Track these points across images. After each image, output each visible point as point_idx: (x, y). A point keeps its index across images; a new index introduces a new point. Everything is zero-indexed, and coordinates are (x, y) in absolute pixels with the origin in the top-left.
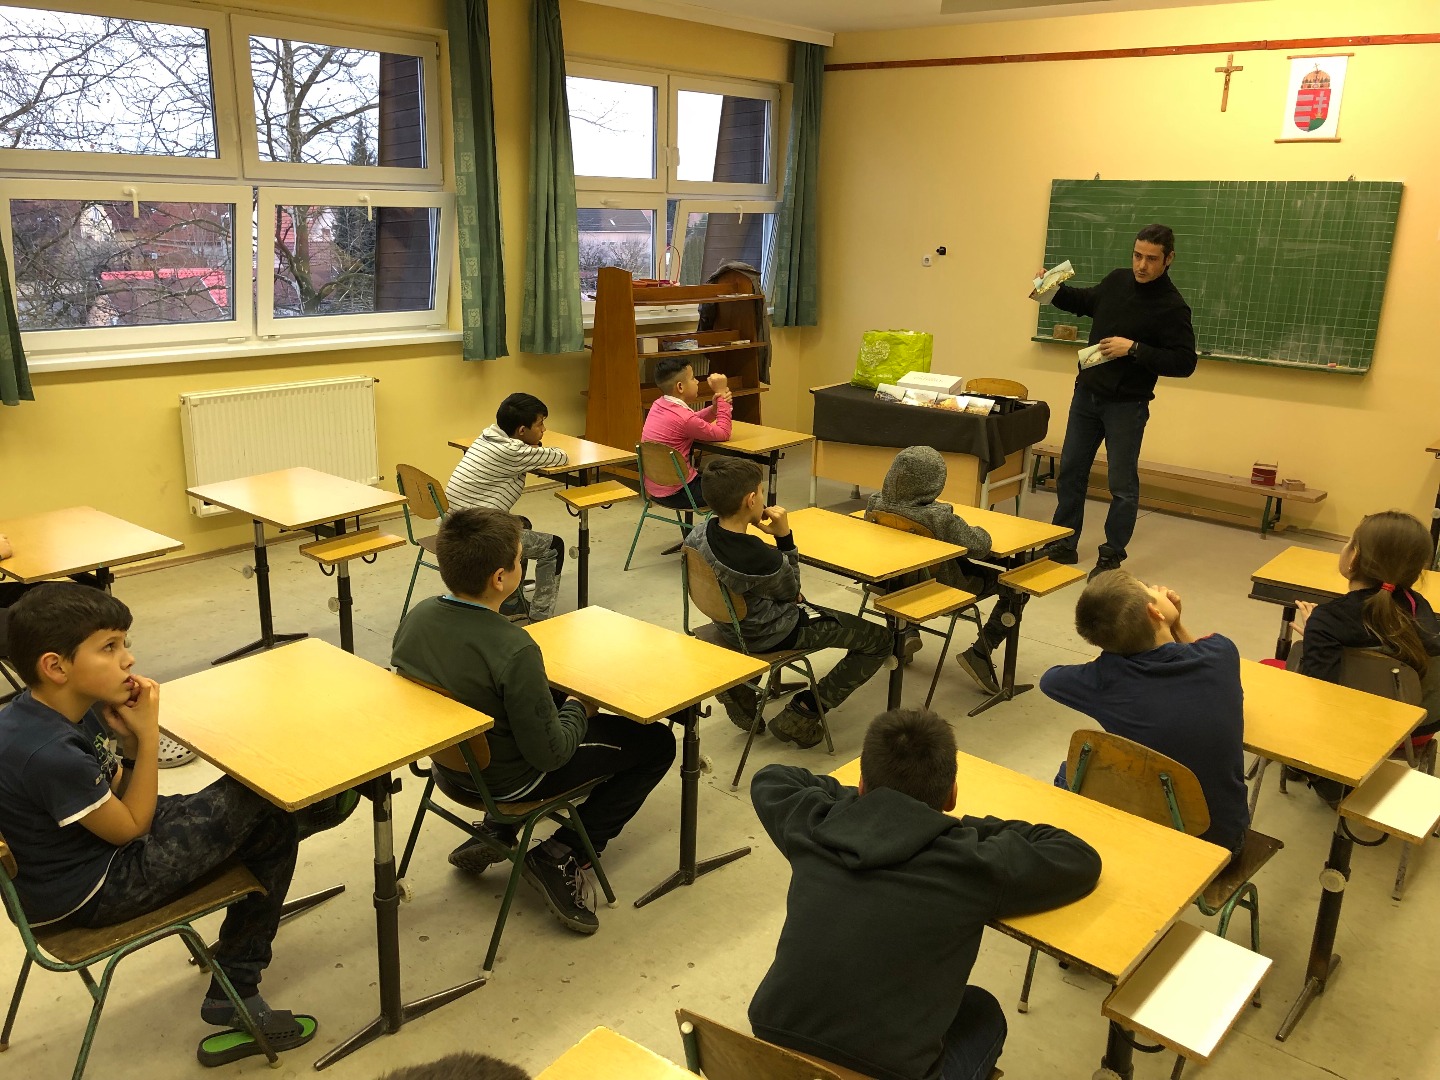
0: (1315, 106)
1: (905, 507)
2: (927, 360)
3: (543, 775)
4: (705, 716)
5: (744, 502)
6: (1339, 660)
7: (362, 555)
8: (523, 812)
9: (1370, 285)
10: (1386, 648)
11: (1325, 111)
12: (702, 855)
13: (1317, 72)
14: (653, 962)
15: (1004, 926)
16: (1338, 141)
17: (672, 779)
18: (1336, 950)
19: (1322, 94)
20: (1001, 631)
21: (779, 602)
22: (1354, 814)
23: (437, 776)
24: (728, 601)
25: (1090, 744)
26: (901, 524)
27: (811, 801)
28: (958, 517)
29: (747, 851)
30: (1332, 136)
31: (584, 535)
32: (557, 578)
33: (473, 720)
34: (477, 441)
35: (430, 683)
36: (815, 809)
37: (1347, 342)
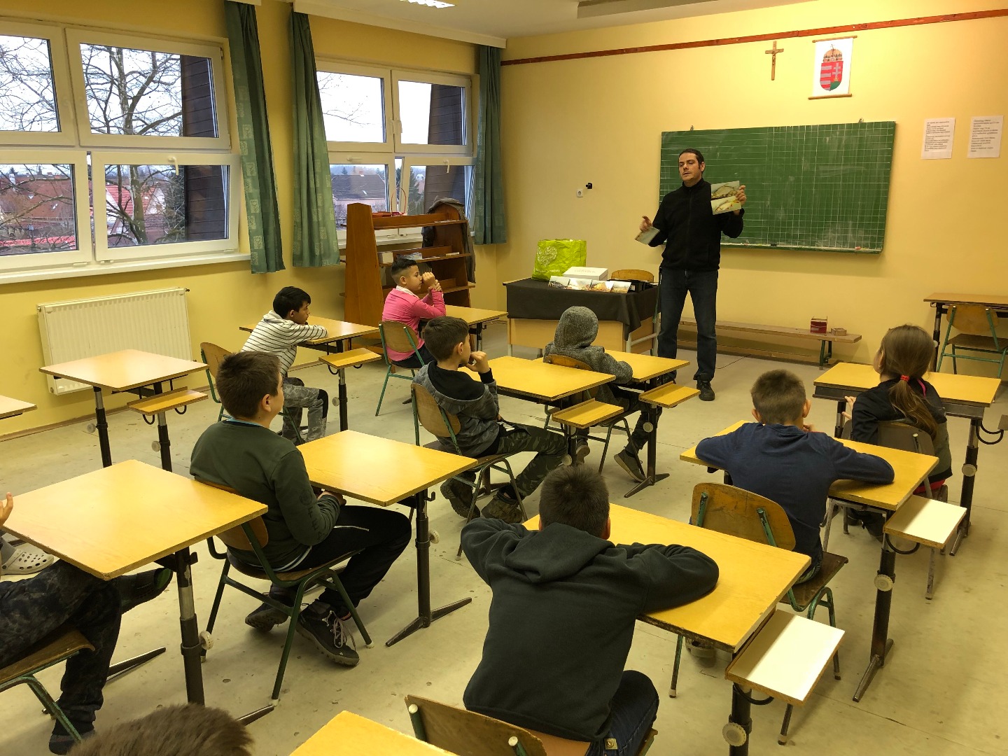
0: (833, 73)
1: (571, 349)
2: (583, 258)
3: (309, 550)
4: (431, 500)
5: (455, 349)
6: (877, 431)
7: (175, 408)
8: (295, 578)
9: (878, 193)
10: (908, 420)
11: (840, 76)
12: (434, 606)
13: (833, 50)
14: (400, 684)
15: (651, 618)
16: (850, 96)
17: (410, 553)
18: (889, 636)
19: (837, 64)
20: (644, 437)
21: (484, 420)
22: (894, 531)
23: (231, 557)
24: (446, 420)
25: (706, 493)
26: (568, 362)
27: (504, 540)
28: (608, 355)
29: (469, 601)
30: (846, 93)
31: (342, 389)
32: (324, 420)
33: (250, 508)
34: (260, 323)
35: (219, 484)
36: (506, 546)
37: (866, 232)
